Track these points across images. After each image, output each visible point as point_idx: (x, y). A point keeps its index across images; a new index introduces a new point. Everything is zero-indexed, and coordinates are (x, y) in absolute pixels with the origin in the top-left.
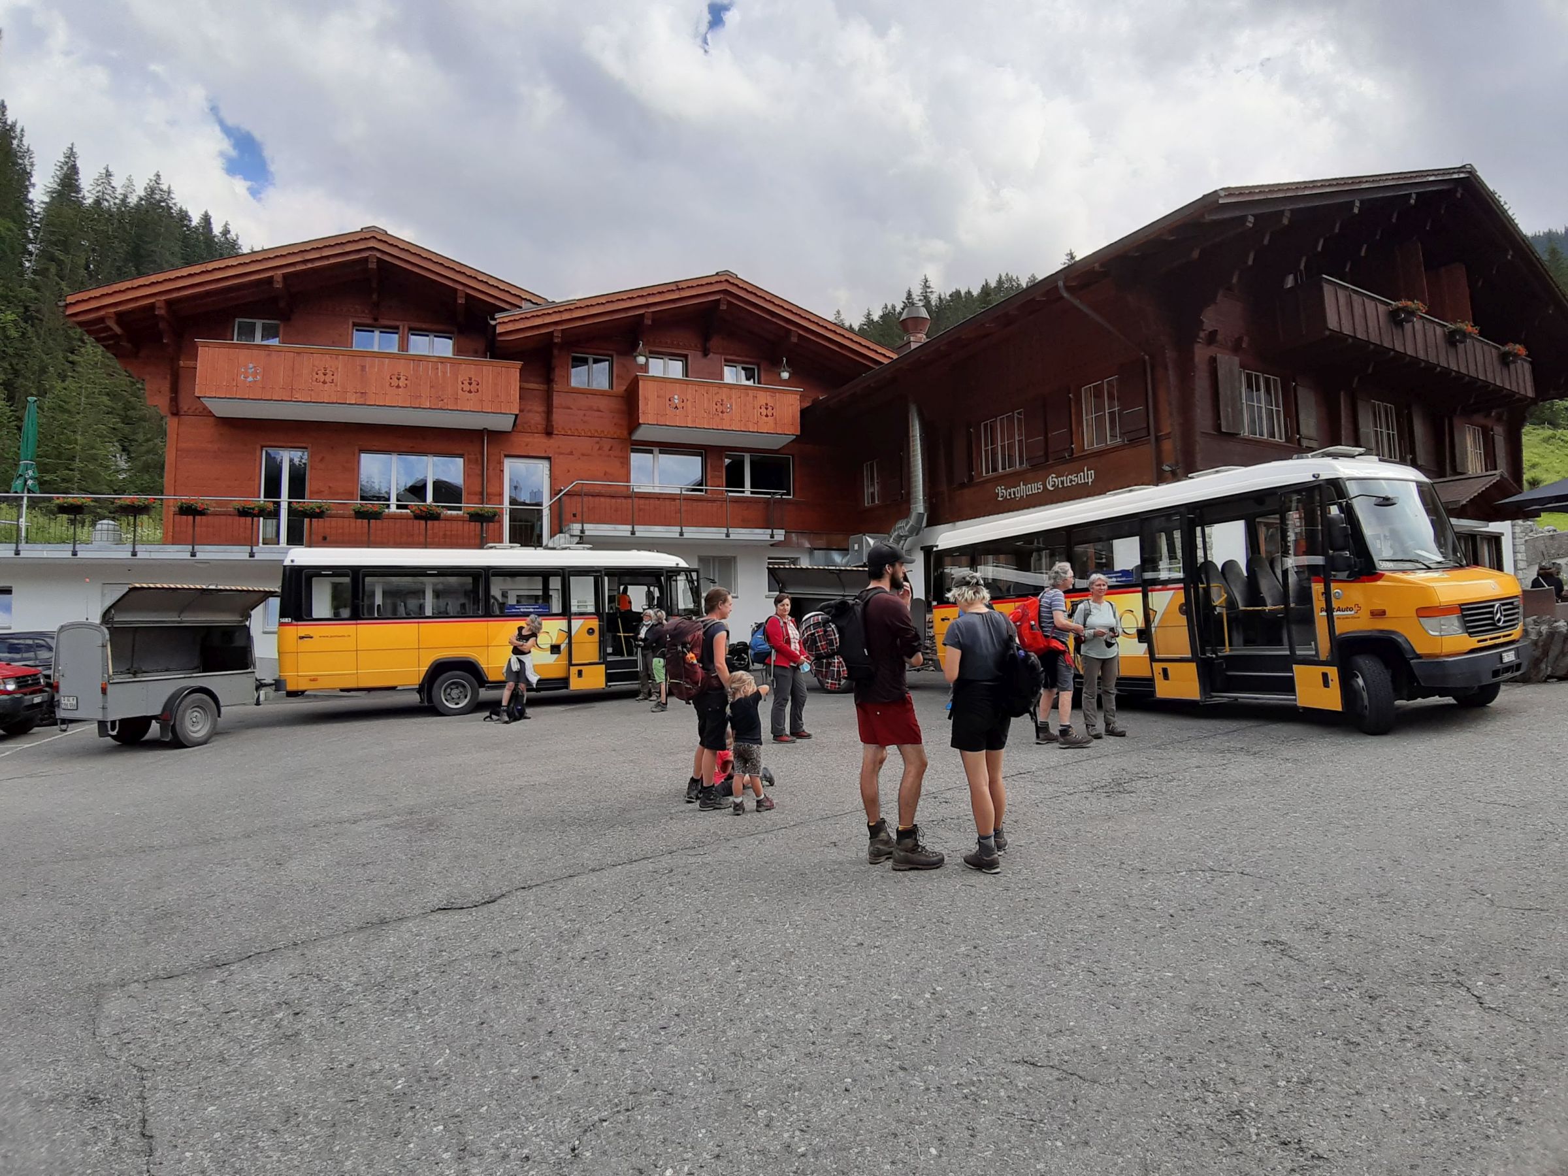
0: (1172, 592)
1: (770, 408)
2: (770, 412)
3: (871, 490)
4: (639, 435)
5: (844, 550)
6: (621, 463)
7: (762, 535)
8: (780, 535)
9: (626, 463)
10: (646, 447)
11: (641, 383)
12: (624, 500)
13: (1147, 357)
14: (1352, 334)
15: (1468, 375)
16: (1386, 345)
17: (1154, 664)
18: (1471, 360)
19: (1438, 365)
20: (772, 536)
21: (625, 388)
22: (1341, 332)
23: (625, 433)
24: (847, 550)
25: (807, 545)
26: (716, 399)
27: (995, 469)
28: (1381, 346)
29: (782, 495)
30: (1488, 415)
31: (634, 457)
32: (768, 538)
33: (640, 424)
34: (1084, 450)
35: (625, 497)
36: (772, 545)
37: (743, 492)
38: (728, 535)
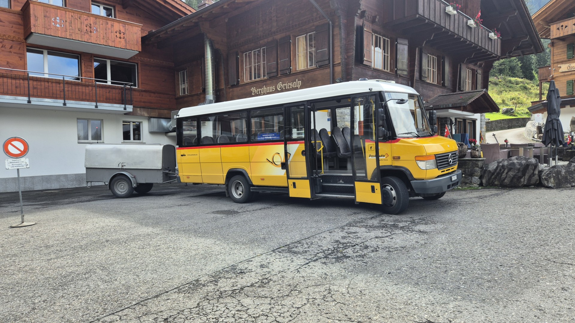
0: (299, 144)
1: (122, 34)
2: (122, 36)
3: (183, 86)
4: (31, 41)
5: (168, 118)
6: (20, 57)
7: (118, 107)
8: (130, 108)
9: (23, 58)
10: (38, 49)
11: (31, 5)
12: (21, 81)
13: (331, 22)
14: (428, 18)
15: (474, 43)
16: (442, 25)
17: (288, 180)
18: (476, 36)
19: (463, 37)
20: (125, 109)
21: (20, 9)
22: (424, 16)
23: (22, 38)
24: (170, 118)
25: (146, 115)
26: (86, 23)
27: (251, 79)
28: (440, 25)
29: (131, 85)
30: (476, 64)
31: (29, 55)
32: (122, 109)
33: (32, 33)
34: (296, 70)
35: (24, 79)
36: (125, 114)
37: (106, 82)
38: (96, 107)
